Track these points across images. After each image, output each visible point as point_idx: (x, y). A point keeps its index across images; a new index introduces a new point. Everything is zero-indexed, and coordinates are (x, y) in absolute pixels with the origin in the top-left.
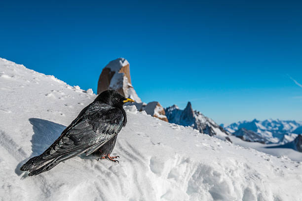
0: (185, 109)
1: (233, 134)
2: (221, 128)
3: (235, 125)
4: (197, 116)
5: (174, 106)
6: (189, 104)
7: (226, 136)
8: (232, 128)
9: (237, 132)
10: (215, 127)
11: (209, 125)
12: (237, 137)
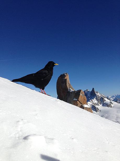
0: (92, 91)
1: (113, 100)
2: (107, 98)
3: (113, 96)
4: (97, 93)
5: (87, 90)
6: (93, 89)
7: (110, 101)
8: (112, 98)
9: (114, 99)
10: (105, 98)
11: (102, 97)
12: (115, 101)
